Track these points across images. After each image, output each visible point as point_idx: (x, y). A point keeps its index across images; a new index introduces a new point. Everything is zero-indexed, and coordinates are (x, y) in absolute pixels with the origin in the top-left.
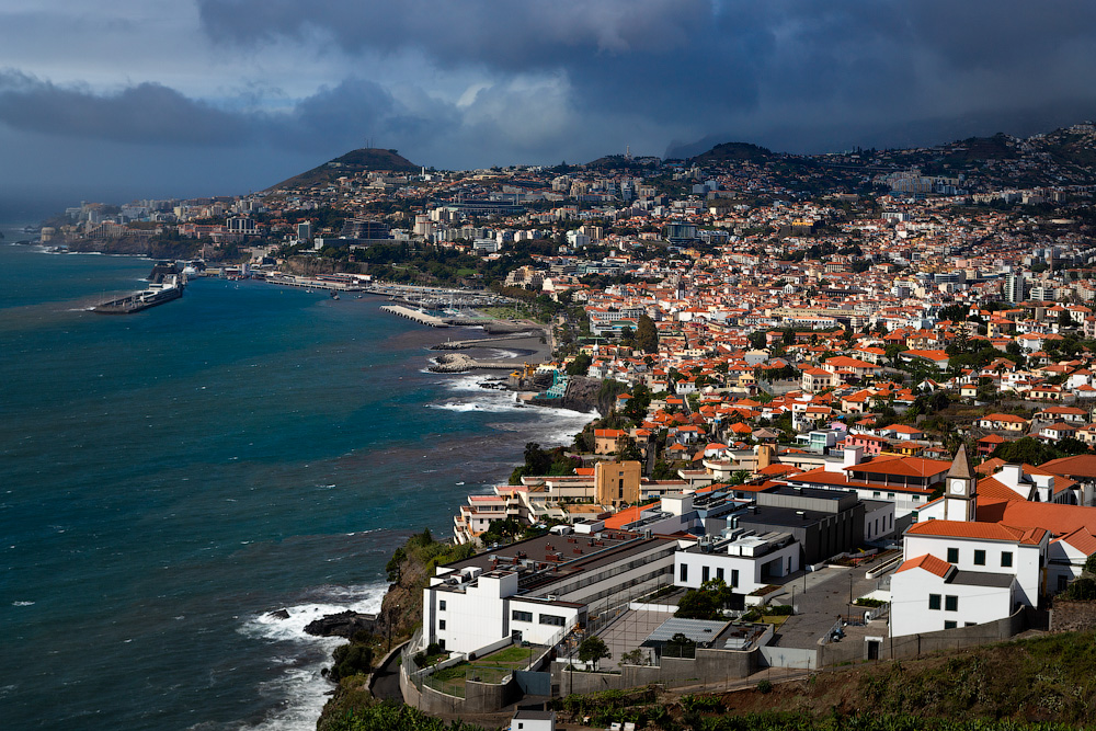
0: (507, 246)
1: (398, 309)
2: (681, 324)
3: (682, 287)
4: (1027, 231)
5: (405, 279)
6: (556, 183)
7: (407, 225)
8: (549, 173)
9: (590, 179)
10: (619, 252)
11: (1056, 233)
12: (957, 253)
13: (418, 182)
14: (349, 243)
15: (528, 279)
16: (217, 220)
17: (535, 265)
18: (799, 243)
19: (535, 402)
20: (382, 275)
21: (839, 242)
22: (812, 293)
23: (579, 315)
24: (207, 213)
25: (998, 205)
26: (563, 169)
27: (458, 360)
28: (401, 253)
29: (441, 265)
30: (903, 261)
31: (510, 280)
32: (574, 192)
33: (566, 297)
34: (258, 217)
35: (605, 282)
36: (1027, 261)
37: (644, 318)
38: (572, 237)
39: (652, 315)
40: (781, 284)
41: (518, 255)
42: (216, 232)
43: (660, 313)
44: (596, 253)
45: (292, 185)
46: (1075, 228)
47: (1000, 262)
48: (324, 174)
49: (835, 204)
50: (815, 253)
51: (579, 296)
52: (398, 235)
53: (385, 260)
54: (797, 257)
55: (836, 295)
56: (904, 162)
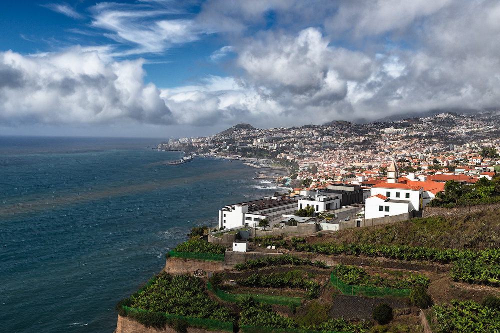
0: (277, 148)
1: (248, 164)
2: (324, 167)
3: (325, 157)
4: (425, 143)
5: (250, 156)
6: (292, 132)
7: (252, 143)
8: (290, 130)
9: (301, 131)
10: (308, 150)
11: (433, 143)
12: (404, 149)
13: (255, 132)
14: (235, 147)
15: (283, 156)
16: (202, 142)
17: (285, 153)
18: (358, 147)
19: (282, 186)
20: (244, 156)
21: (370, 146)
22: (362, 159)
23: (296, 165)
24: (200, 140)
25: (416, 136)
26: (294, 128)
27: (262, 176)
28: (249, 150)
29: (260, 153)
30: (388, 151)
31: (278, 157)
32: (296, 135)
33: (293, 161)
34: (213, 141)
35: (304, 157)
36: (425, 151)
37: (314, 166)
38: (295, 145)
39: (316, 165)
40: (353, 157)
41: (280, 150)
42: (202, 145)
43: (319, 165)
44: (302, 149)
45: (222, 133)
46: (439, 142)
47: (416, 151)
48: (231, 130)
49: (369, 136)
50: (363, 149)
51: (296, 160)
52: (249, 145)
53: (245, 151)
54: (358, 150)
55: (368, 161)
56: (389, 125)
